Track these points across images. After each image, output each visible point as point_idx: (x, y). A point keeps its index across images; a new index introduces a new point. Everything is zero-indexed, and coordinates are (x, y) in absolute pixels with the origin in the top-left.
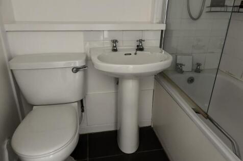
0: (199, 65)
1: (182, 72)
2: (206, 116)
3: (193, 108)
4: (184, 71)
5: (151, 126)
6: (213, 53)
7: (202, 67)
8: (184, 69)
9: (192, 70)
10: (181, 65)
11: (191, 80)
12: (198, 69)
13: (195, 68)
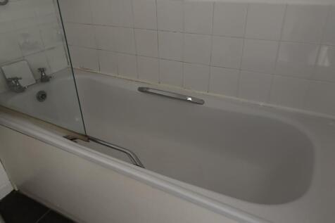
0: (42, 70)
1: (22, 90)
2: (86, 139)
3: (65, 135)
4: (25, 88)
5: (14, 190)
6: (53, 48)
7: (48, 73)
8: (23, 83)
9: (36, 80)
10: (16, 79)
11: (42, 96)
12: (43, 77)
13: (39, 76)
